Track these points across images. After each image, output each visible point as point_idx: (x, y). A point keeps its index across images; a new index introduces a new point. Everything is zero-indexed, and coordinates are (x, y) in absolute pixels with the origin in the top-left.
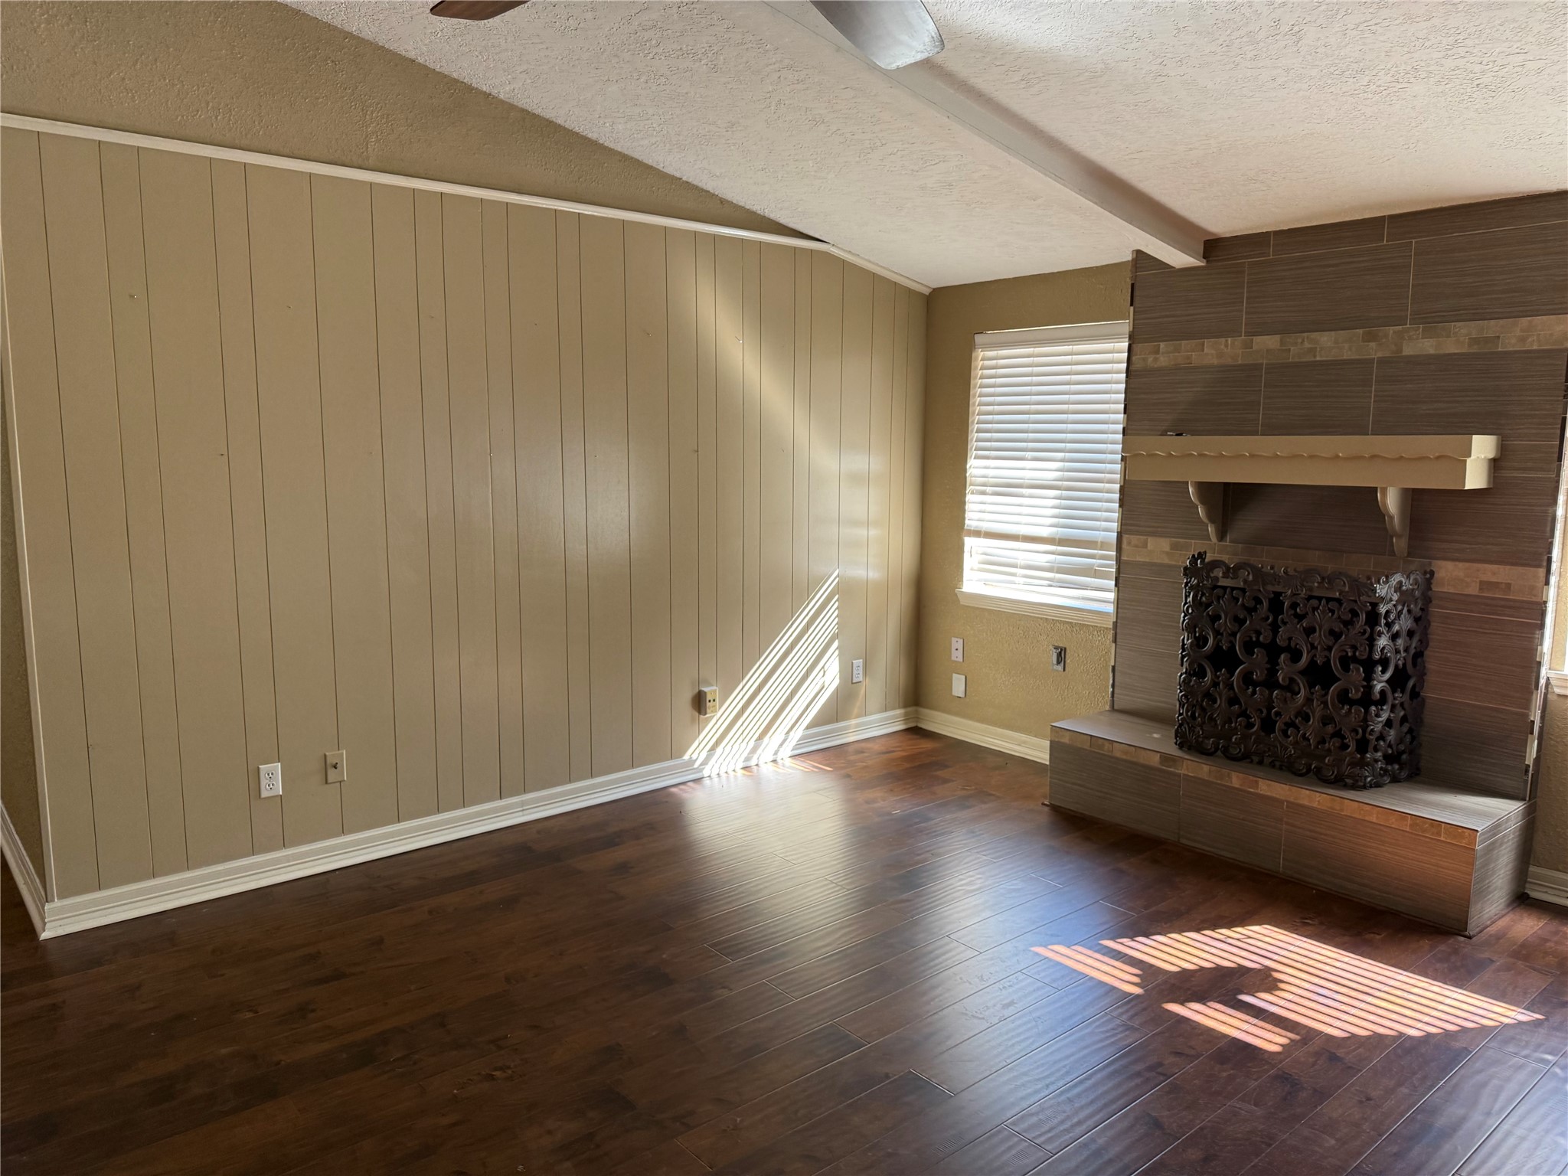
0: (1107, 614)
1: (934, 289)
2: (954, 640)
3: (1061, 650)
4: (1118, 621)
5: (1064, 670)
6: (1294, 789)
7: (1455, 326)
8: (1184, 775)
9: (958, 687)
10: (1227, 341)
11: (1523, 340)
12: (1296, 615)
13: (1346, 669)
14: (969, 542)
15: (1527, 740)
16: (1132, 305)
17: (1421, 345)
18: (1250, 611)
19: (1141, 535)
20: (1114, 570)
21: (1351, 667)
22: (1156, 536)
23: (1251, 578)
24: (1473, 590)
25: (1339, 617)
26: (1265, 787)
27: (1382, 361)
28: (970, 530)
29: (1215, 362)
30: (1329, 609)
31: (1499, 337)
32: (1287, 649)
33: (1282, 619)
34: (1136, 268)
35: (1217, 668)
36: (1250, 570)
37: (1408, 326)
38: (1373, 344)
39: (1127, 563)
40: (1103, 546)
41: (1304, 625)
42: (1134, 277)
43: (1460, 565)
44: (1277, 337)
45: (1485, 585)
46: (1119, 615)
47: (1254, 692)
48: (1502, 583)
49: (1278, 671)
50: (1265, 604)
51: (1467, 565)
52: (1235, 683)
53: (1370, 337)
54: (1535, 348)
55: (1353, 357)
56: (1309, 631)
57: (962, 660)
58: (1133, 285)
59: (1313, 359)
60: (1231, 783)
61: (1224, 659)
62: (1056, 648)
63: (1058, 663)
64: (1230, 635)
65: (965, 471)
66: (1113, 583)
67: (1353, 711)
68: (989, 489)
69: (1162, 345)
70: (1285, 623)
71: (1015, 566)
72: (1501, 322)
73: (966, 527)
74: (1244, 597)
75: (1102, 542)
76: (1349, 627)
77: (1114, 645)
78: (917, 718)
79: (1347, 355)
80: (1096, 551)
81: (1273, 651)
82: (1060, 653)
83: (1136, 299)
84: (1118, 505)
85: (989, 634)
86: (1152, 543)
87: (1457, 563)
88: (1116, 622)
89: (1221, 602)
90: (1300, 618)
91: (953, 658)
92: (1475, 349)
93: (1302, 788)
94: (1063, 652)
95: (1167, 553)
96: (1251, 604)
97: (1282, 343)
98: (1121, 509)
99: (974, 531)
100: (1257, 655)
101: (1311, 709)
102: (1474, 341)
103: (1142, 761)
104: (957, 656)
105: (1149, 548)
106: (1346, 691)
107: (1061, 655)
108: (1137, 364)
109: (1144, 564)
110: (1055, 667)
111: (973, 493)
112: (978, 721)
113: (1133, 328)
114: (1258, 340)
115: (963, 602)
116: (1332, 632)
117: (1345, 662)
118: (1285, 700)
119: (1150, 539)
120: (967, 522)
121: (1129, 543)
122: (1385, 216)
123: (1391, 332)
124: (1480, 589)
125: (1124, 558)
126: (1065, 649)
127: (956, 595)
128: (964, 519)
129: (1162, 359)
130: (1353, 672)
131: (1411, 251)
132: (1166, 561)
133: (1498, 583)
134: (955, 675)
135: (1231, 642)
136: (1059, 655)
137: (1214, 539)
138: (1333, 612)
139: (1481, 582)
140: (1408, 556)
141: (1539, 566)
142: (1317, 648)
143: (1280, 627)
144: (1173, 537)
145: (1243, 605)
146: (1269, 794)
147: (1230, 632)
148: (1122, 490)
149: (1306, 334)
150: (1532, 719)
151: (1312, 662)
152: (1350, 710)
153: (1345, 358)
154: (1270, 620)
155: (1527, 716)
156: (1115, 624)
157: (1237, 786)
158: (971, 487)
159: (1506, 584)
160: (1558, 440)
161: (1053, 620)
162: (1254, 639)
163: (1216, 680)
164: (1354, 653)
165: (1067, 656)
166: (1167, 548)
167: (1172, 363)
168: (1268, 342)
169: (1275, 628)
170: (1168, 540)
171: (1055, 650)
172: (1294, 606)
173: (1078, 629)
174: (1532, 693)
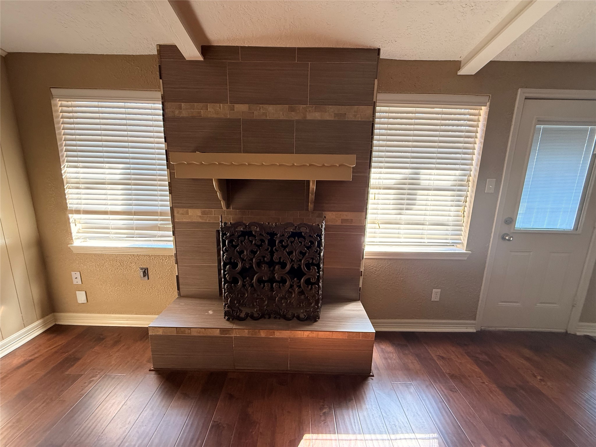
0: (170, 249)
1: (9, 53)
2: (73, 273)
3: (145, 269)
4: (177, 253)
5: (148, 279)
6: (293, 332)
7: (328, 107)
8: (234, 336)
9: (81, 297)
10: (220, 105)
11: (355, 116)
12: (283, 246)
13: (309, 269)
14: (72, 217)
15: (360, 278)
16: (161, 78)
17: (314, 115)
18: (259, 246)
19: (185, 208)
20: (171, 226)
21: (311, 268)
22: (193, 208)
23: (258, 229)
24: (339, 223)
25: (304, 245)
26: (278, 334)
27: (298, 121)
28: (72, 210)
29: (215, 116)
30: (299, 241)
31: (346, 114)
32: (279, 263)
33: (276, 249)
34: (160, 56)
35: (244, 278)
36: (257, 226)
37: (308, 105)
38: (293, 113)
39: (178, 223)
40: (162, 214)
41: (287, 250)
42: (161, 62)
43: (334, 213)
44: (247, 105)
45: (343, 221)
46: (177, 250)
47: (264, 286)
48: (349, 219)
49: (275, 274)
50: (266, 242)
51: (337, 213)
52: (254, 283)
53: (292, 110)
54: (360, 120)
55: (284, 119)
56: (290, 253)
57: (81, 283)
58: (160, 66)
59: (265, 118)
60: (261, 335)
61: (247, 272)
62: (142, 269)
63: (144, 276)
64: (249, 260)
65: (61, 175)
66: (172, 233)
67: (313, 287)
68: (81, 186)
69: (183, 104)
70: (277, 251)
71: (108, 228)
72: (347, 107)
73: (68, 208)
74: (255, 240)
75: (160, 212)
76: (310, 249)
77: (176, 265)
78: (56, 320)
79: (282, 118)
80: (158, 217)
81: (271, 264)
82: (145, 271)
83: (163, 75)
84: (168, 192)
85: (97, 267)
86: (191, 212)
87: (333, 212)
88: (176, 253)
89: (243, 243)
90: (285, 247)
91: (75, 283)
92: (336, 119)
93: (297, 331)
94: (146, 271)
95: (200, 216)
96: (259, 243)
97: (249, 109)
98: (171, 195)
99: (75, 210)
100: (264, 268)
101: (293, 289)
102: (336, 115)
103: (209, 335)
104: (77, 281)
105: (189, 215)
106: (309, 279)
107: (145, 273)
108: (169, 115)
109: (188, 223)
110: (143, 278)
111: (69, 188)
112: (99, 313)
113: (164, 93)
114: (237, 106)
115: (75, 251)
116: (301, 253)
117: (308, 266)
118: (280, 287)
119: (189, 210)
120: (69, 205)
121: (178, 213)
122: (295, 48)
123: (301, 108)
124: (342, 222)
125: (176, 220)
126: (147, 268)
127: (69, 248)
128: (67, 204)
129: (183, 112)
130: (312, 270)
131: (308, 68)
132: (200, 221)
133: (348, 219)
134: (77, 292)
135: (250, 264)
136: (144, 272)
137: (224, 208)
138: (301, 243)
139: (342, 219)
140: (313, 211)
141: (363, 212)
142: (294, 261)
143: (275, 253)
144: (204, 208)
145: (255, 244)
146: (281, 336)
147: (250, 259)
148: (170, 184)
149: (261, 105)
150: (361, 270)
151: (292, 268)
152: (312, 287)
153: (281, 119)
154: (270, 249)
155: (359, 269)
156: (176, 255)
157: (264, 336)
158: (68, 184)
159: (351, 219)
160: (369, 160)
161: (138, 255)
162: (262, 260)
163: (244, 284)
164: (312, 261)
165: (149, 272)
166: (200, 214)
167: (190, 115)
168: (241, 108)
169: (272, 253)
170: (200, 210)
171: (141, 270)
172: (281, 242)
173: (153, 257)
174: (361, 261)
